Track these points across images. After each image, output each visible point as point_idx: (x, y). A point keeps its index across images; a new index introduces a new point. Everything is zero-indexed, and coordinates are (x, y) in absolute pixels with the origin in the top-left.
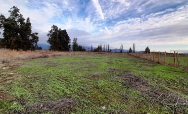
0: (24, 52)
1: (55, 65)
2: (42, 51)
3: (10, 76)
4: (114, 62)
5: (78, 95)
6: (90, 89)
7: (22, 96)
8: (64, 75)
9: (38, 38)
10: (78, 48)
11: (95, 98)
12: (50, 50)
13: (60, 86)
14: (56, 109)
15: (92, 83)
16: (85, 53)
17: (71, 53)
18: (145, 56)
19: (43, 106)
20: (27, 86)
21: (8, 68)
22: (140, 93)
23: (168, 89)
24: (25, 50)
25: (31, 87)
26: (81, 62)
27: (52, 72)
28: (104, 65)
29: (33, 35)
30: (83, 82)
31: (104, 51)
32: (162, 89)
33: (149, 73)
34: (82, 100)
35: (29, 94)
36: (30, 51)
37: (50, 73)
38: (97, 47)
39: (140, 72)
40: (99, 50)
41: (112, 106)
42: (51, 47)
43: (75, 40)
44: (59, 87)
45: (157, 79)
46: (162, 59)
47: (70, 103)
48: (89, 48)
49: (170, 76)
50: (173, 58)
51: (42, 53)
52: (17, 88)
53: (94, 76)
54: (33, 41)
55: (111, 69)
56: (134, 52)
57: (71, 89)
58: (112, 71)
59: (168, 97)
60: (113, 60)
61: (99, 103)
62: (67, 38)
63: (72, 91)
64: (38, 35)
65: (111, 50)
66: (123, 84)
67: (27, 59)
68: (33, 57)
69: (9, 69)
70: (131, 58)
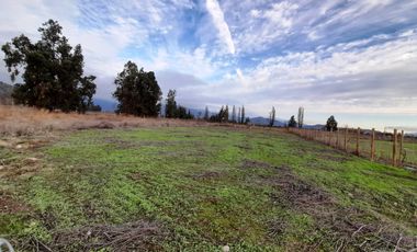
0: (63, 115)
1: (125, 146)
2: (101, 115)
3: (29, 163)
4: (254, 146)
5: (170, 215)
6: (199, 203)
7: (49, 208)
8: (142, 168)
9: (94, 86)
10: (176, 112)
11: (206, 224)
12: (117, 112)
13: (132, 194)
14: (119, 242)
15: (202, 190)
16: (191, 123)
17: (161, 122)
18: (325, 136)
19: (93, 235)
20: (62, 189)
21: (26, 146)
22: (310, 221)
23: (378, 215)
24: (66, 110)
25: (70, 190)
26: (181, 142)
27: (117, 159)
28: (231, 152)
29: (84, 81)
30: (182, 188)
31: (234, 122)
32: (363, 214)
33: (335, 175)
34: (178, 228)
35: (66, 206)
36: (75, 114)
37: (113, 161)
38: (218, 111)
39: (313, 173)
40: (221, 118)
41: (244, 247)
42: (120, 107)
43: (172, 94)
44: (130, 195)
45: (353, 191)
46: (364, 146)
47: (151, 233)
48: (200, 113)
49: (383, 187)
50: (391, 143)
51: (101, 119)
52: (40, 191)
53: (209, 175)
54: (83, 92)
55: (246, 161)
56: (301, 126)
57: (157, 201)
58: (249, 165)
59: (376, 234)
60: (253, 143)
61: (217, 238)
62: (156, 89)
63: (158, 206)
64: (94, 82)
65: (248, 120)
66: (273, 197)
67: (68, 130)
68: (80, 126)
69: (30, 148)
70: (293, 139)
